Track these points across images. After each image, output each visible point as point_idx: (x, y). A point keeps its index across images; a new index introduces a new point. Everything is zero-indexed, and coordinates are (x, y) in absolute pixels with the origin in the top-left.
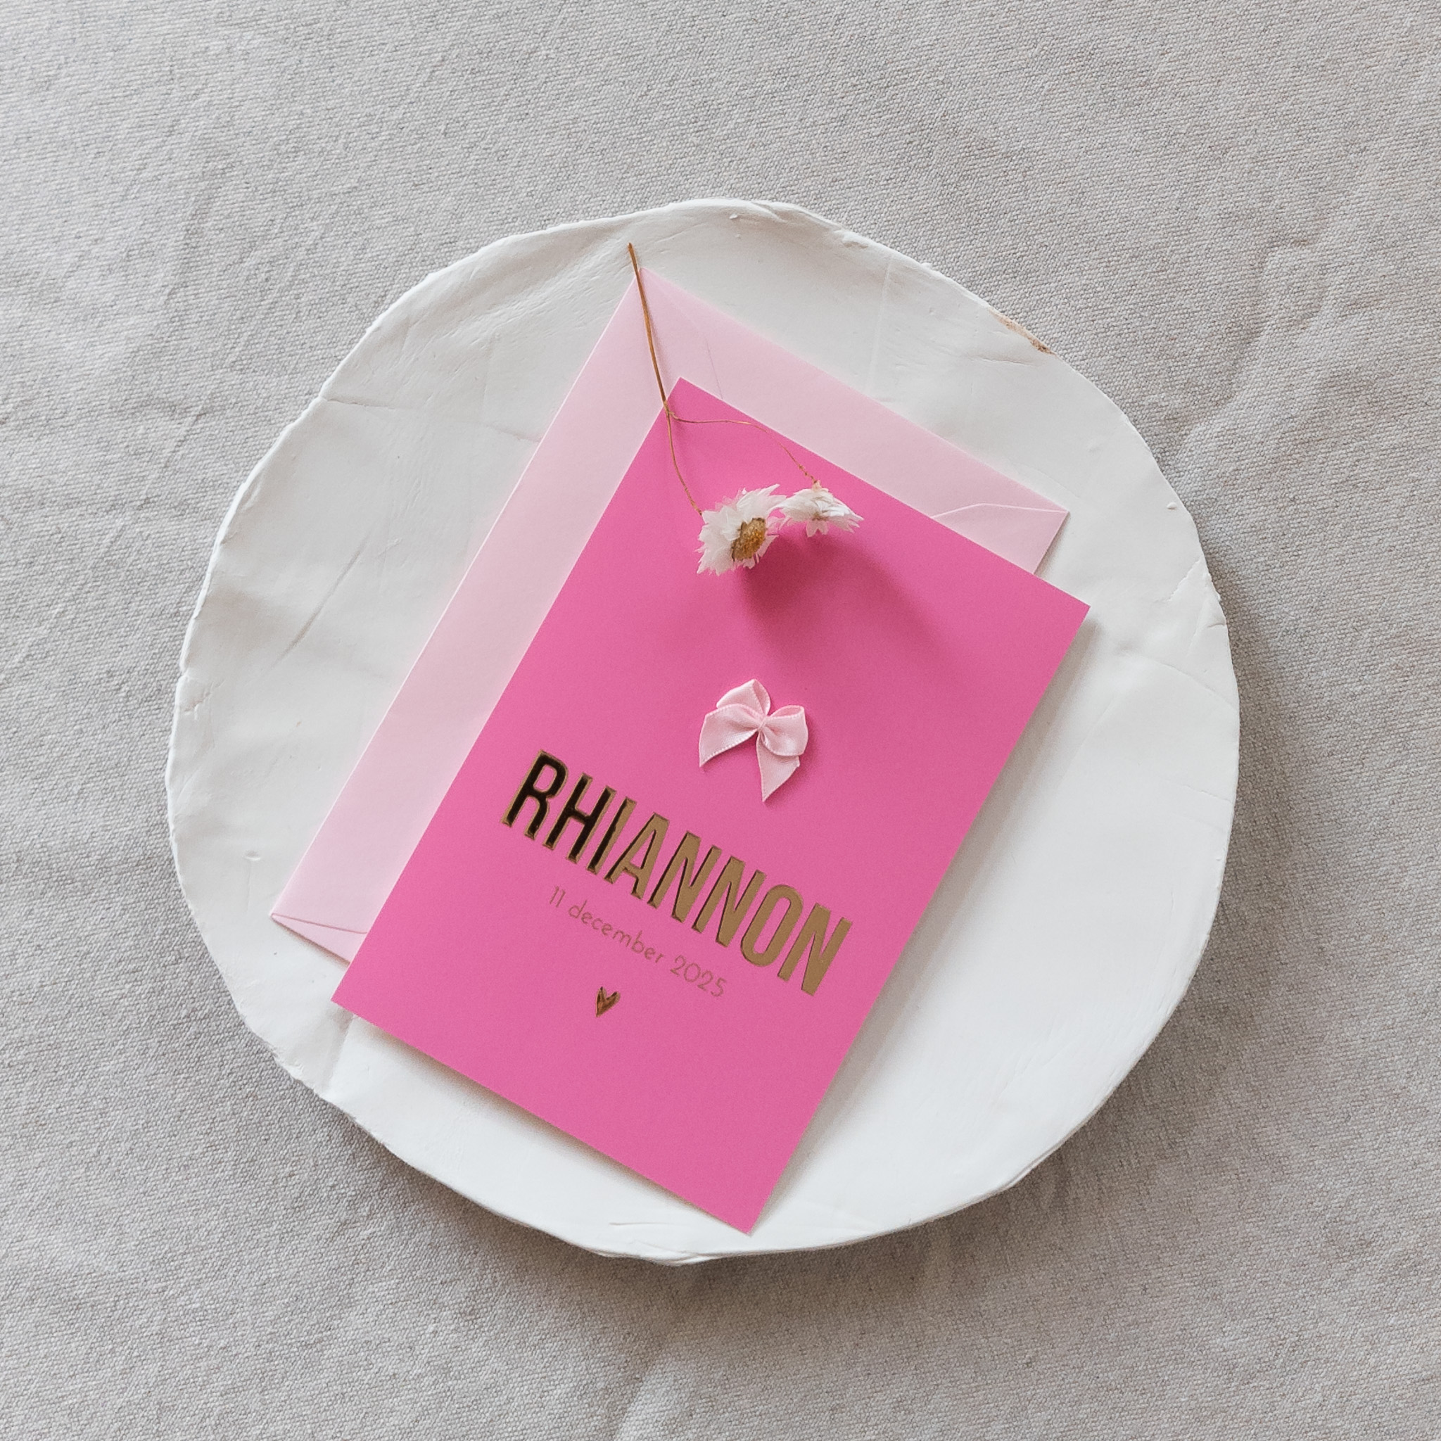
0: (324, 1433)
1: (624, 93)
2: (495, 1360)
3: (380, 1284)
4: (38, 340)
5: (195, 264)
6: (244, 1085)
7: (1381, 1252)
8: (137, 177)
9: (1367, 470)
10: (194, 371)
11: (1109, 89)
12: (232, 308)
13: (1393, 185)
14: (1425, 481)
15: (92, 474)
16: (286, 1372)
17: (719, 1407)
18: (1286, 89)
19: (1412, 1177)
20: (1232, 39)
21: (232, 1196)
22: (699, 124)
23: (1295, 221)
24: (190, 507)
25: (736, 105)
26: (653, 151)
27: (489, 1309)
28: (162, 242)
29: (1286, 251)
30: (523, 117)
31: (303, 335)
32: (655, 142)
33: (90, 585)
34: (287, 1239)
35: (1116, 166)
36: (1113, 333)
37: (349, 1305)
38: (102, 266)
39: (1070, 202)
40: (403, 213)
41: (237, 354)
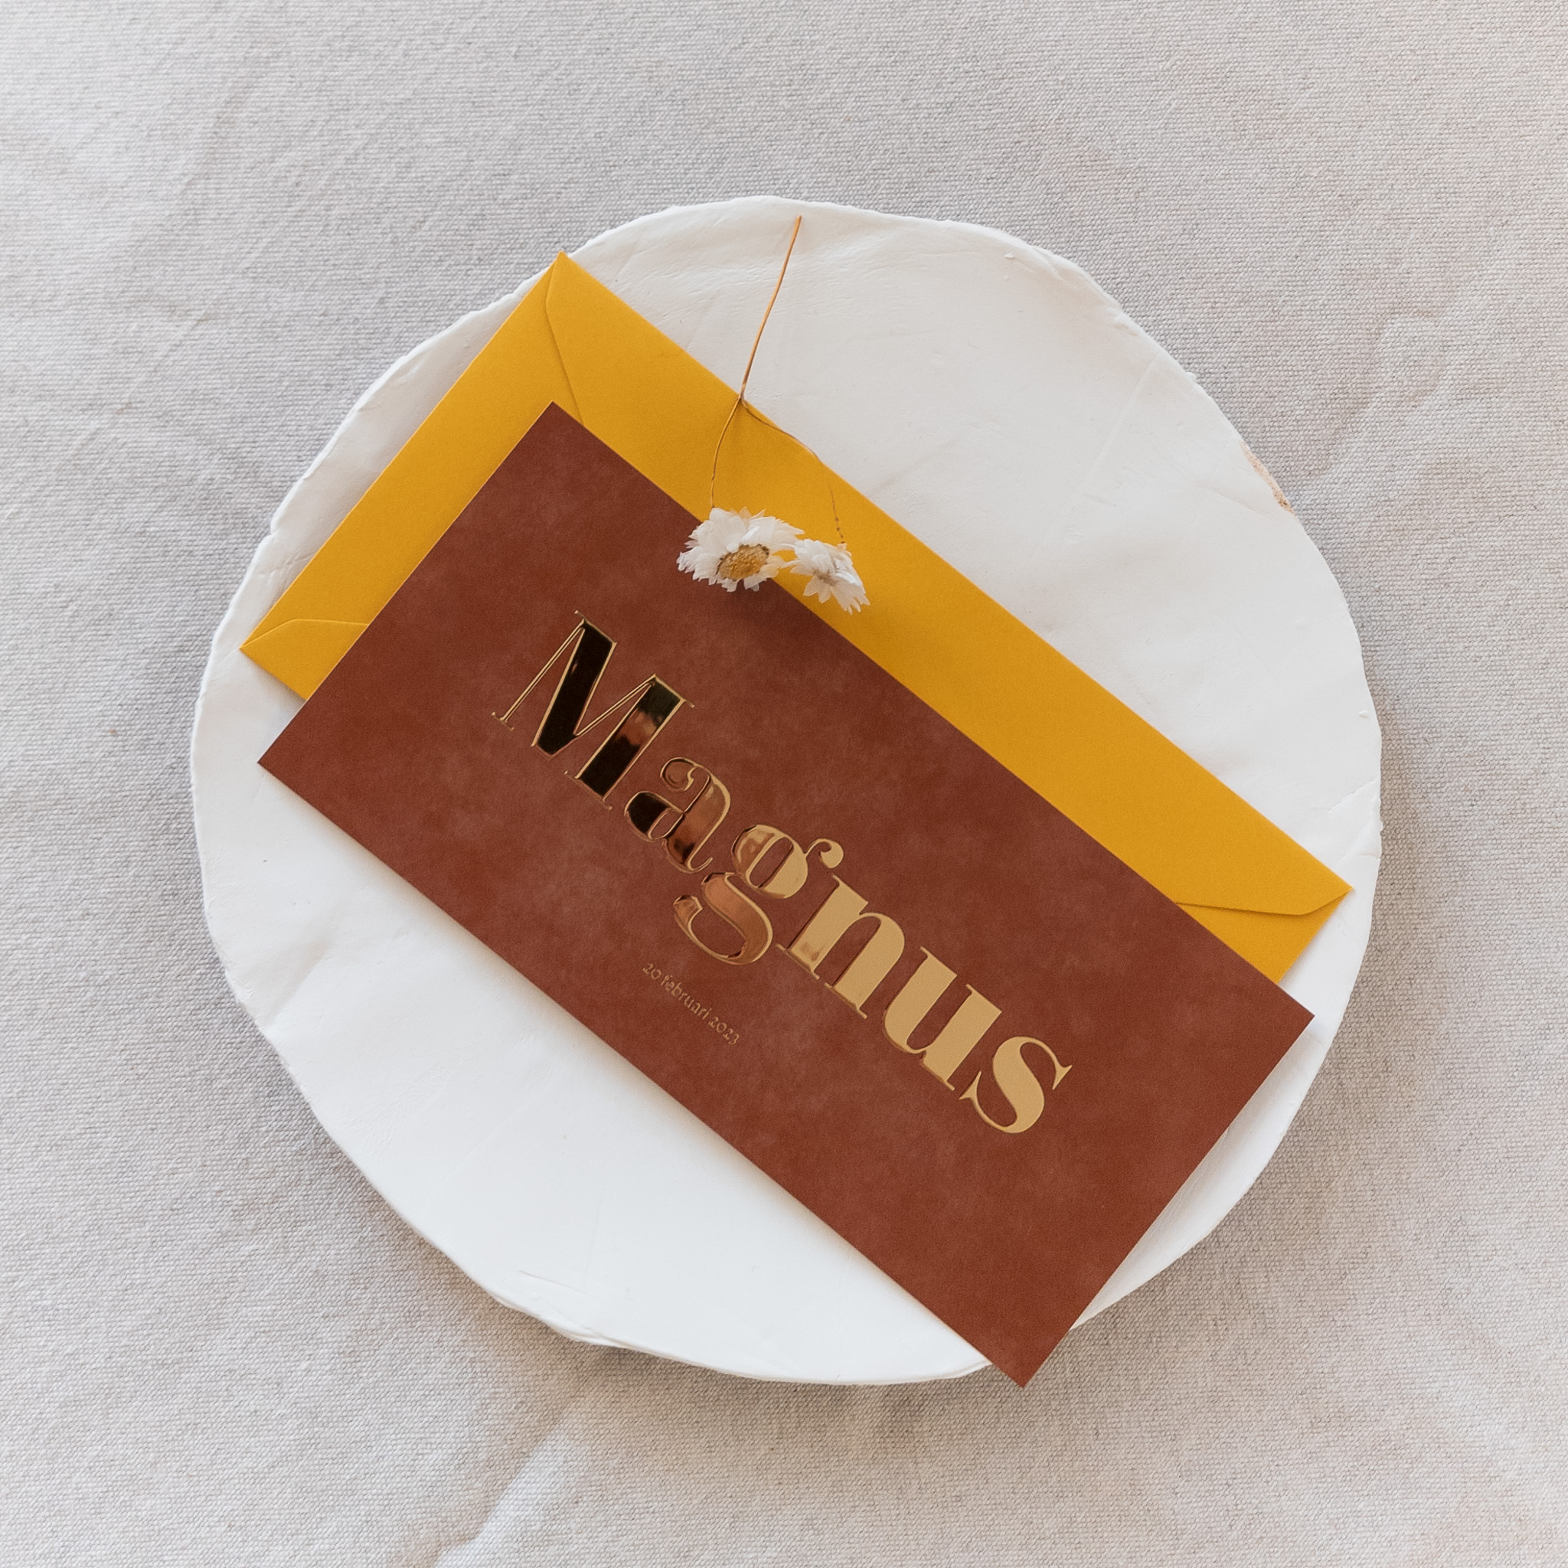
0: (169, 1464)
1: (717, 42)
2: (370, 1412)
3: (255, 1308)
4: (37, 213)
5: (222, 156)
6: (138, 1064)
7: (1360, 1428)
8: (172, 51)
9: (1463, 569)
10: (201, 272)
11: (1240, 117)
12: (255, 210)
13: (1531, 267)
14: (1523, 591)
15: (74, 367)
16: (136, 1392)
17: (610, 1497)
18: (1430, 146)
19: (1405, 1350)
20: (1380, 83)
21: (106, 1186)
22: (793, 87)
23: (1422, 289)
24: (175, 419)
25: (836, 74)
26: (739, 110)
27: (372, 1353)
28: (188, 126)
29: (1407, 320)
30: (603, 51)
31: (328, 250)
32: (742, 100)
33: (51, 488)
34: (160, 1244)
36: (1208, 380)
37: (217, 1327)
38: (119, 142)
39: (1181, 232)
40: (457, 135)
41: (254, 260)
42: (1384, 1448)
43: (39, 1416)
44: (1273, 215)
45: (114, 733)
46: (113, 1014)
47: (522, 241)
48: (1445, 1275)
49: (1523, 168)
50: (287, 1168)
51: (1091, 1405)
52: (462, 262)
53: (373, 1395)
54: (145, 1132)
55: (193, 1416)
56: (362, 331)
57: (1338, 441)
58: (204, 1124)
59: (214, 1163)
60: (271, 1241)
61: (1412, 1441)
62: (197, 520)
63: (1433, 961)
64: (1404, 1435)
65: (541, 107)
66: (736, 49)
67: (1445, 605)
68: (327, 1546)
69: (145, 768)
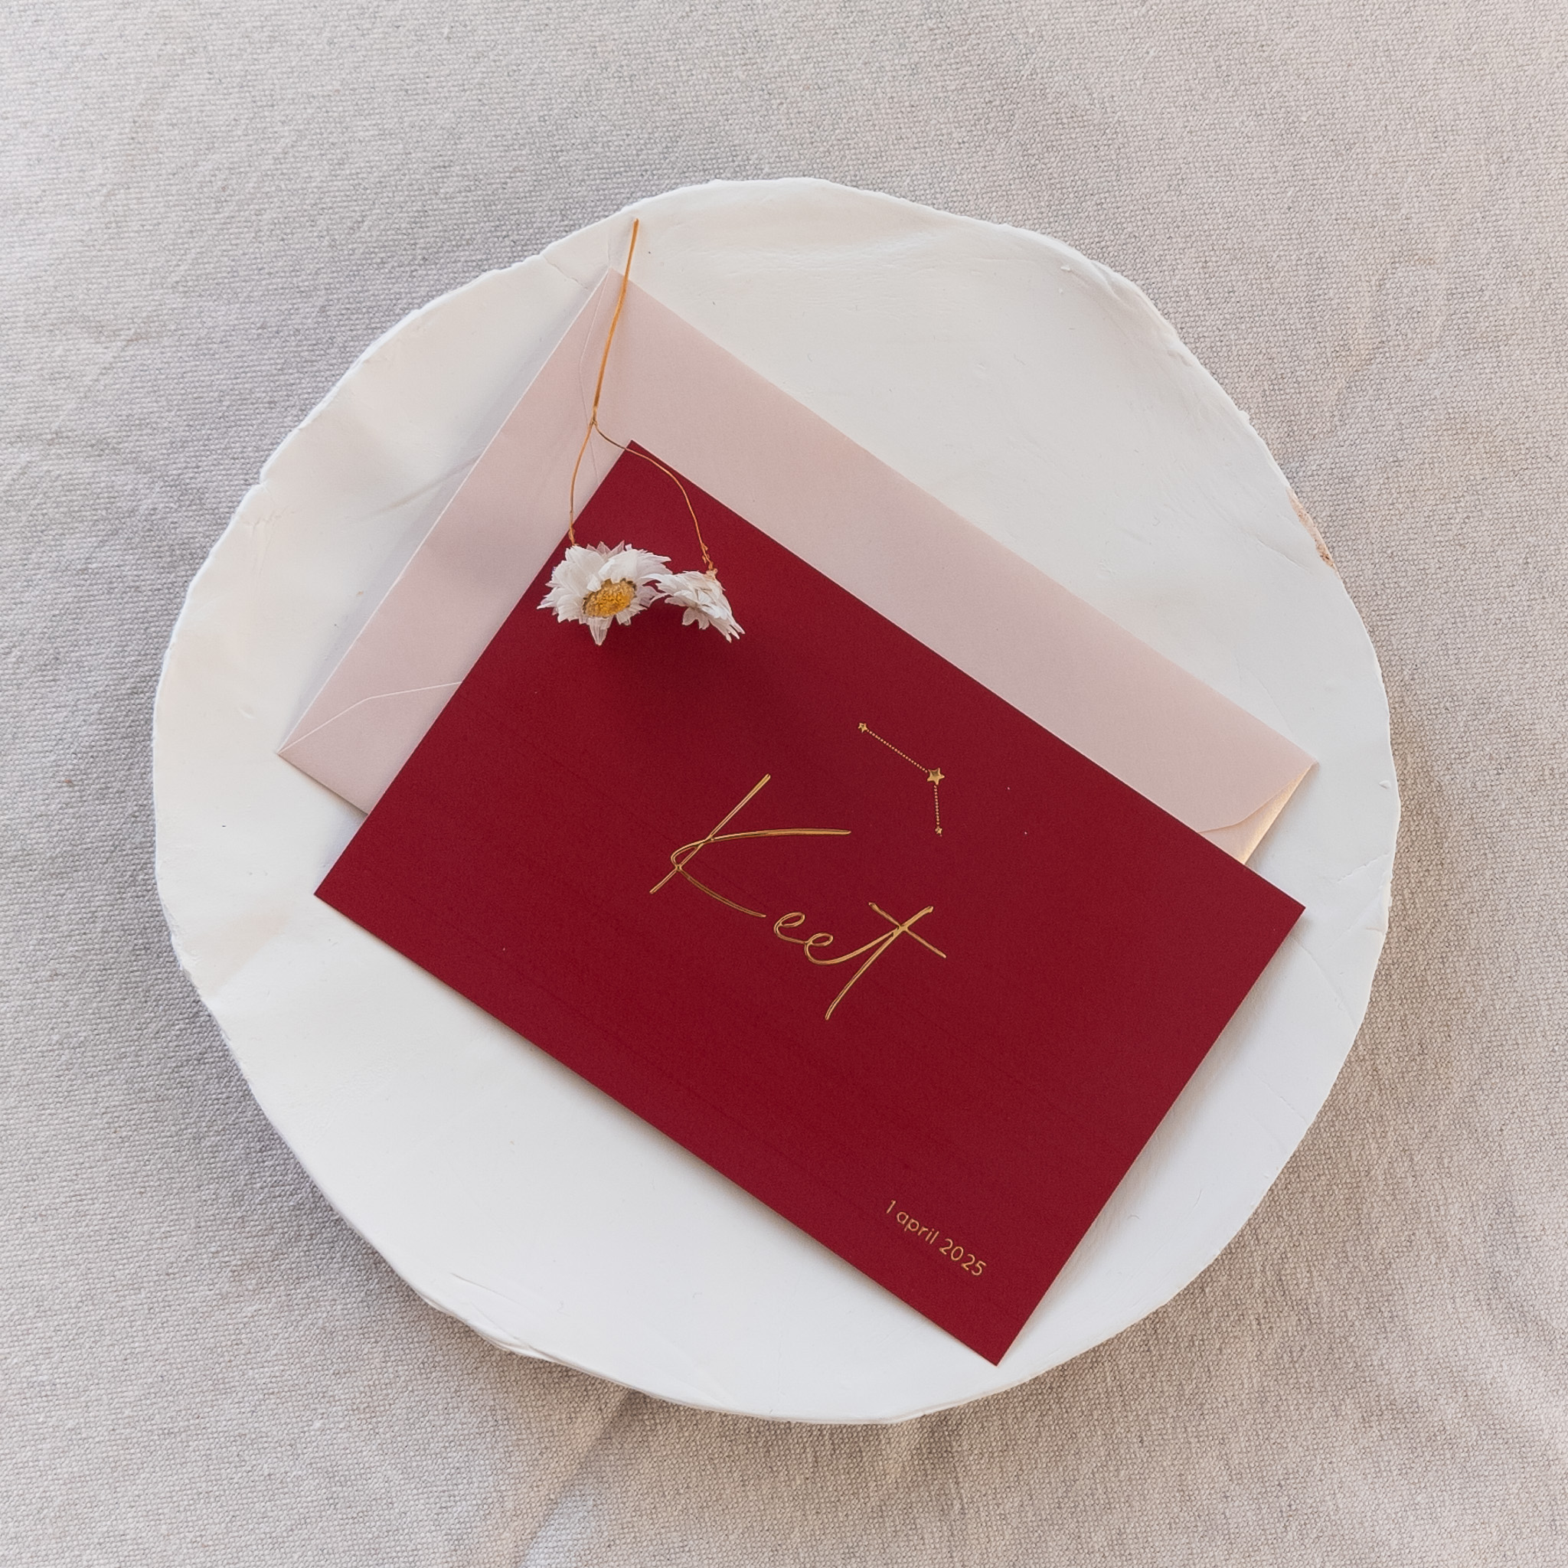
0: (182, 1535)
1: (662, 11)
2: (389, 1467)
3: (261, 1370)
5: (141, 163)
6: (120, 1128)
7: (1414, 1420)
8: (80, 53)
9: (1478, 529)
10: (128, 288)
12: (181, 219)
13: (1536, 205)
14: (1542, 548)
16: (142, 1464)
17: (643, 1539)
18: (1424, 82)
21: (96, 1255)
22: (747, 56)
23: (1422, 235)
24: (111, 446)
25: (792, 38)
26: (691, 83)
27: (387, 1407)
28: (102, 133)
29: (1408, 269)
30: (542, 27)
31: (262, 258)
32: (694, 72)
34: (157, 1310)
35: (1223, 152)
36: (1203, 345)
37: (223, 1391)
38: (31, 154)
39: (1167, 189)
40: (391, 126)
41: (182, 273)
42: (1439, 1438)
43: (44, 1495)
44: (1262, 165)
45: (70, 783)
46: (92, 1077)
47: (468, 237)
48: (1493, 1259)
49: (1523, 100)
50: (285, 1224)
51: (1135, 1413)
52: (406, 263)
53: (390, 1451)
54: (133, 1196)
55: (204, 1485)
56: (304, 343)
57: (1343, 402)
58: (195, 1184)
59: (209, 1223)
60: (274, 1300)
61: (1467, 1429)
62: (142, 553)
63: (1465, 937)
64: (1458, 1423)
65: (479, 92)
66: (682, 17)
67: (1461, 567)
69: (105, 818)
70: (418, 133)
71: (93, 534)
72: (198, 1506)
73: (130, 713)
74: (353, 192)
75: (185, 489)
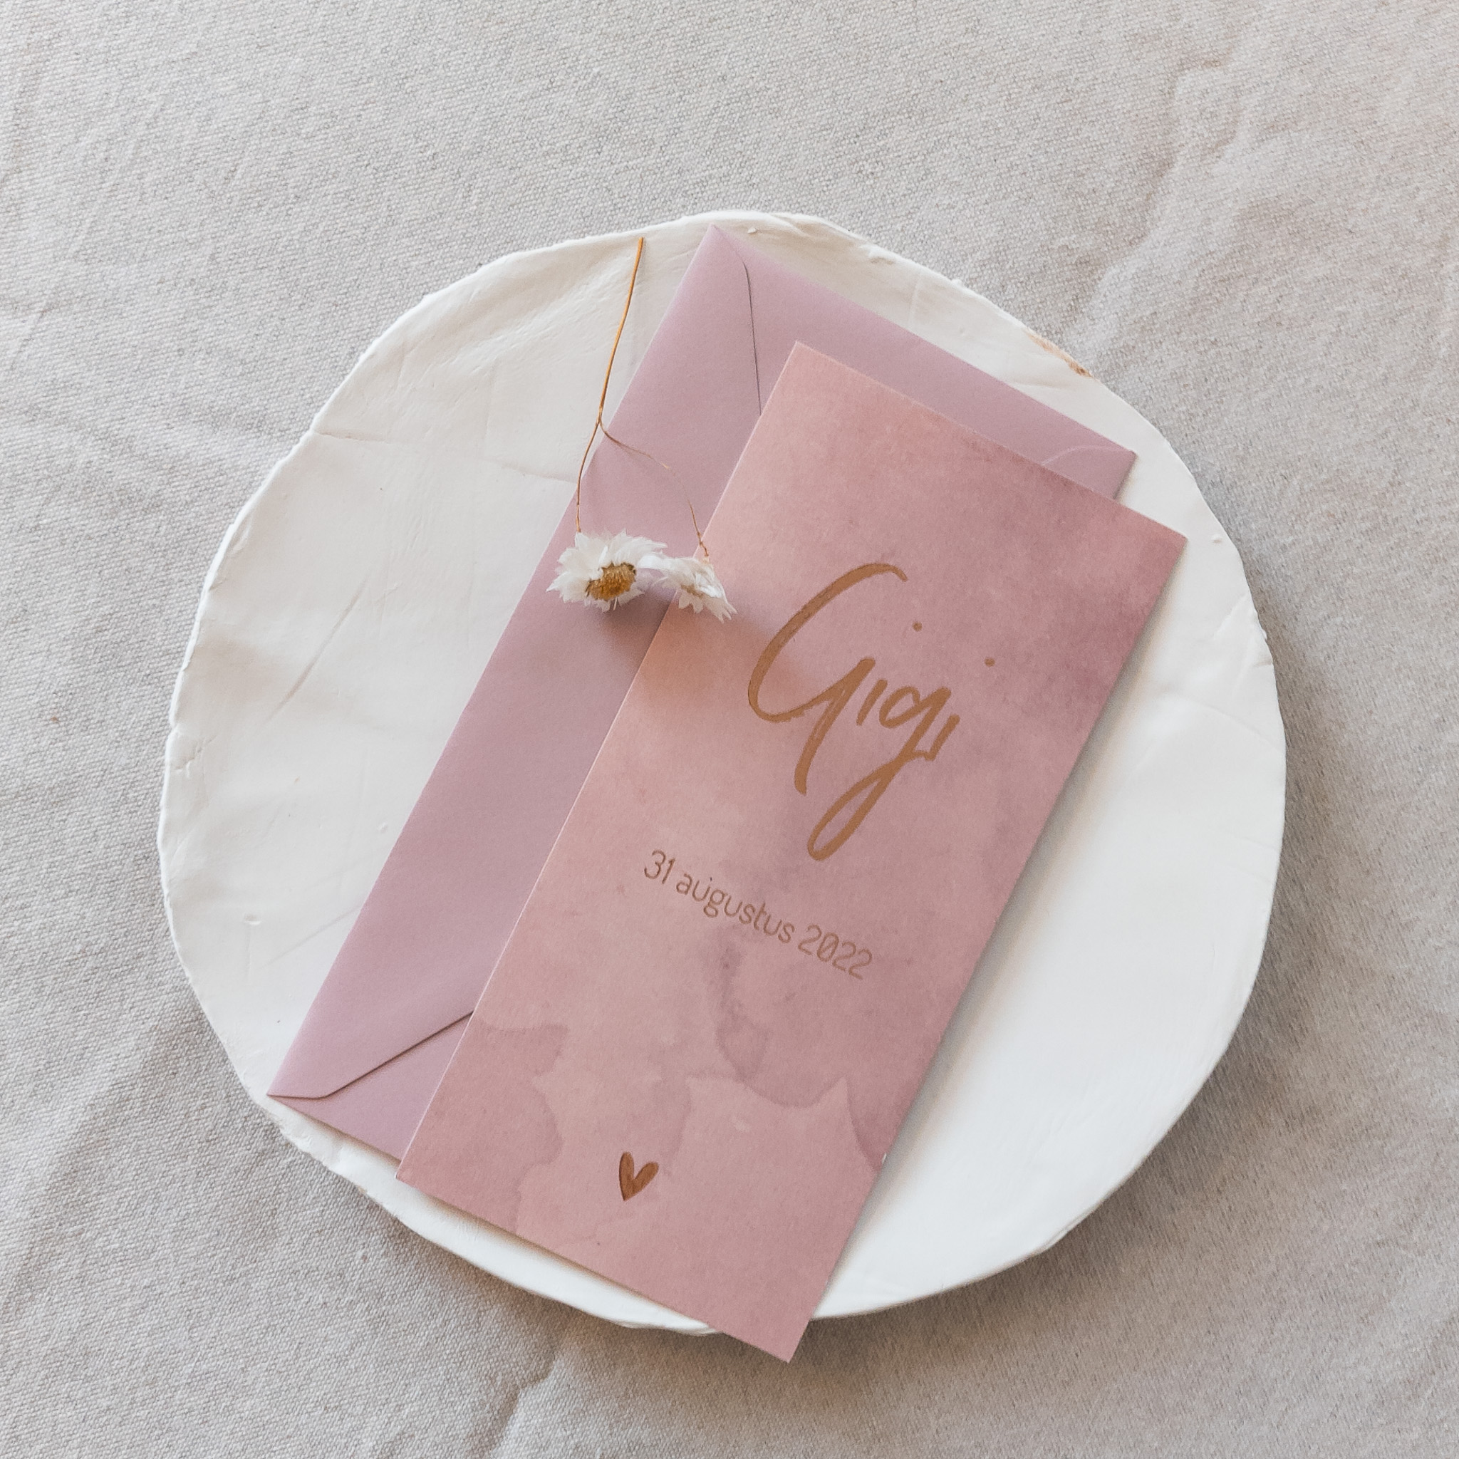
0: (258, 1366)
3: (304, 1213)
5: (28, 147)
6: (148, 1019)
9: (1291, 306)
10: (34, 264)
12: (71, 193)
16: (214, 1308)
21: (144, 1133)
23: (1206, 40)
24: (42, 411)
29: (1197, 73)
31: (150, 218)
34: (204, 1173)
36: (1017, 172)
37: (274, 1236)
39: (964, 31)
40: (248, 78)
41: (81, 243)
43: (132, 1348)
45: (55, 719)
46: (116, 977)
47: (333, 171)
52: (281, 203)
54: (168, 1078)
55: (270, 1319)
56: (201, 291)
57: (1152, 206)
58: (221, 1059)
59: (238, 1092)
62: (85, 504)
65: (323, 34)
68: (417, 1409)
69: (92, 746)
70: (274, 81)
71: (39, 492)
72: (268, 1339)
73: (98, 650)
74: (223, 144)
75: (115, 441)
